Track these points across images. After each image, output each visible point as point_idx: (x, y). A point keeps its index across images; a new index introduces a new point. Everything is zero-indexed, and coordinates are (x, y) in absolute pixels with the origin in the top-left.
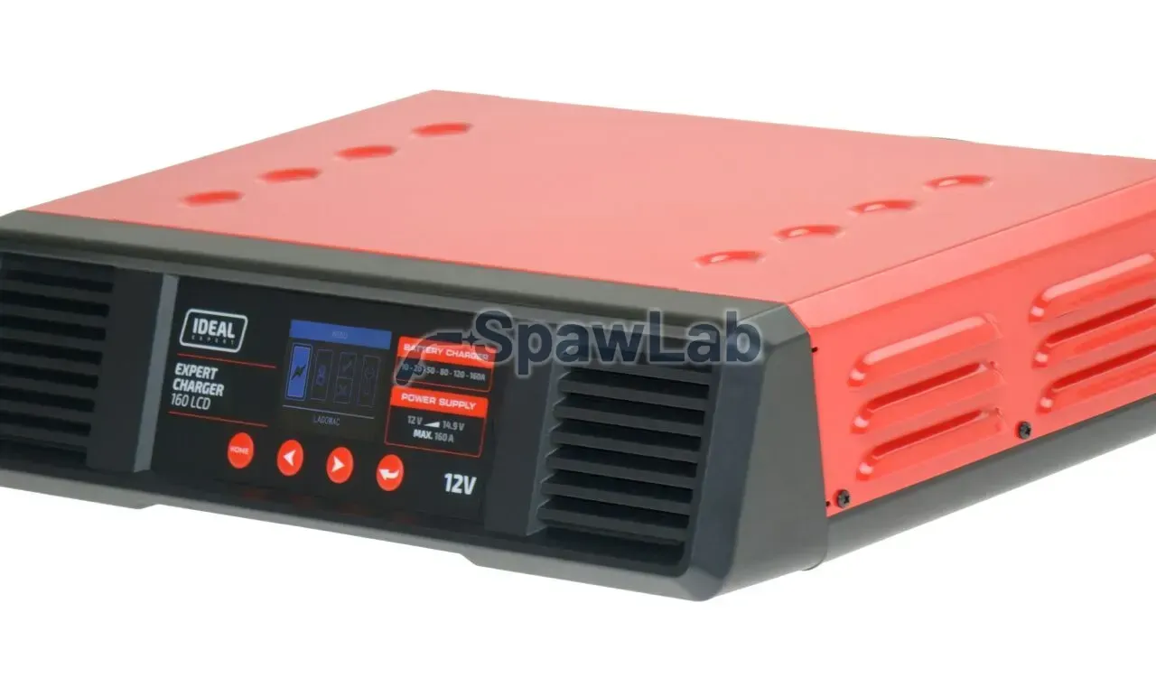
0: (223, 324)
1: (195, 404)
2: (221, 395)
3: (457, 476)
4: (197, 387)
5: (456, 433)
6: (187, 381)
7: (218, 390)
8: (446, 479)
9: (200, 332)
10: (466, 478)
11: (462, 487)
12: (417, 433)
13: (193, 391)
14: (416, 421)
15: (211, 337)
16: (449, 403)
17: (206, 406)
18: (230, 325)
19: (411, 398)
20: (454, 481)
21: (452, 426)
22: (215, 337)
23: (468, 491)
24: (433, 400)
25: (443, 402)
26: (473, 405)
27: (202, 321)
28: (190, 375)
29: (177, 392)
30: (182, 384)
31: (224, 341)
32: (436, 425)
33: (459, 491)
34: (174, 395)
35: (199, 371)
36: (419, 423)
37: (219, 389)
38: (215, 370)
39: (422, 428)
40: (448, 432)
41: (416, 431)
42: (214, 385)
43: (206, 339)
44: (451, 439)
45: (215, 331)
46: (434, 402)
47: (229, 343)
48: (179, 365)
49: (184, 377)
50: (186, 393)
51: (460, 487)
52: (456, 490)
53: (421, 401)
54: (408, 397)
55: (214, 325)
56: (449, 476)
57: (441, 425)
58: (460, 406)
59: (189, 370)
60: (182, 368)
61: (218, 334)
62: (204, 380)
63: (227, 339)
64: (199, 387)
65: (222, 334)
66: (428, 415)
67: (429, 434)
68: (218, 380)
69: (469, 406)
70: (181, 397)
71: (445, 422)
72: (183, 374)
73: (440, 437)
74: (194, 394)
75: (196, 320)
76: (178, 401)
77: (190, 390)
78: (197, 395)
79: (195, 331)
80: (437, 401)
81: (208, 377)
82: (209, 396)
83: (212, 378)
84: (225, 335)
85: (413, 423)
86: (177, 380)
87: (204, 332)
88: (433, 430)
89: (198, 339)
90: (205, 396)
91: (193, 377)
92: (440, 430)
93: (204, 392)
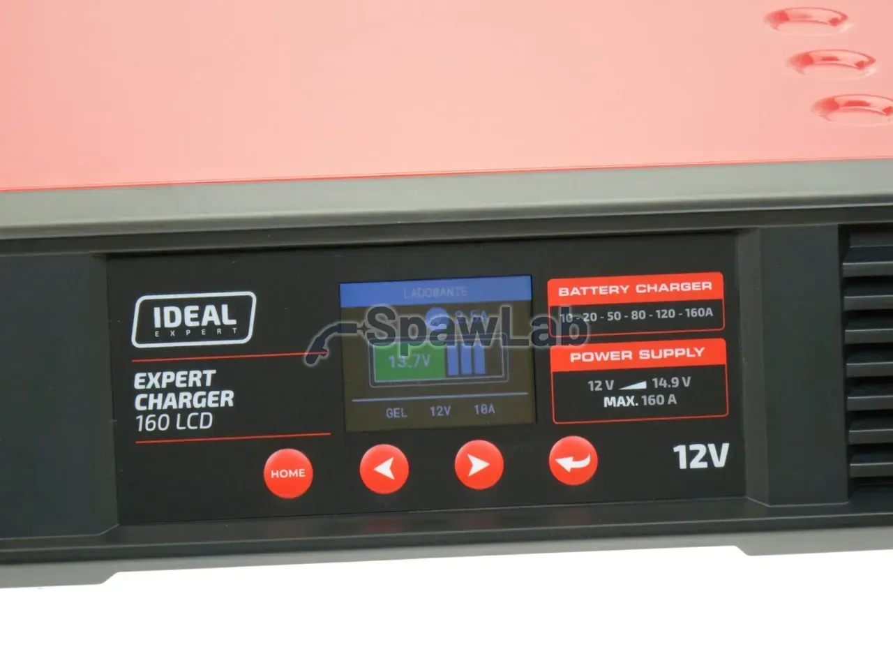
0: (210, 308)
1: (183, 423)
2: (231, 404)
3: (693, 447)
4: (182, 400)
5: (680, 392)
6: (160, 396)
7: (223, 399)
8: (678, 453)
9: (168, 324)
10: (712, 447)
11: (707, 458)
12: (608, 402)
13: (175, 407)
14: (604, 386)
15: (191, 328)
16: (657, 354)
17: (206, 423)
18: (225, 308)
19: (588, 357)
20: (691, 455)
21: (669, 382)
22: (200, 328)
23: (719, 462)
24: (627, 355)
25: (646, 354)
26: (699, 353)
27: (167, 310)
28: (164, 386)
29: (145, 413)
30: (152, 401)
31: (219, 331)
32: (642, 385)
33: (704, 465)
34: (141, 417)
35: (179, 379)
36: (610, 388)
37: (228, 397)
38: (210, 373)
39: (616, 393)
40: (666, 392)
41: (606, 399)
42: (212, 393)
43: (181, 332)
44: (672, 399)
45: (200, 319)
46: (630, 356)
47: (227, 332)
48: (138, 376)
49: (155, 391)
50: (162, 411)
51: (702, 460)
52: (697, 464)
53: (606, 359)
54: (581, 357)
55: (192, 312)
56: (681, 450)
57: (650, 384)
58: (677, 355)
59: (160, 380)
60: (147, 379)
61: (205, 323)
62: (193, 390)
63: (222, 326)
64: (185, 399)
65: (211, 323)
66: (624, 376)
67: (631, 401)
68: (218, 384)
69: (692, 352)
70: (156, 419)
71: (655, 380)
72: (149, 386)
73: (650, 400)
74: (178, 411)
75: (157, 311)
76: (151, 426)
77: (170, 407)
78: (185, 411)
79: (157, 324)
80: (636, 355)
81: (199, 384)
82: (207, 409)
83: (208, 383)
84: (217, 323)
85: (598, 389)
86: (139, 398)
87: (177, 323)
88: (638, 394)
89: (165, 334)
90: (201, 410)
91: (172, 388)
92: (651, 390)
93: (197, 405)
